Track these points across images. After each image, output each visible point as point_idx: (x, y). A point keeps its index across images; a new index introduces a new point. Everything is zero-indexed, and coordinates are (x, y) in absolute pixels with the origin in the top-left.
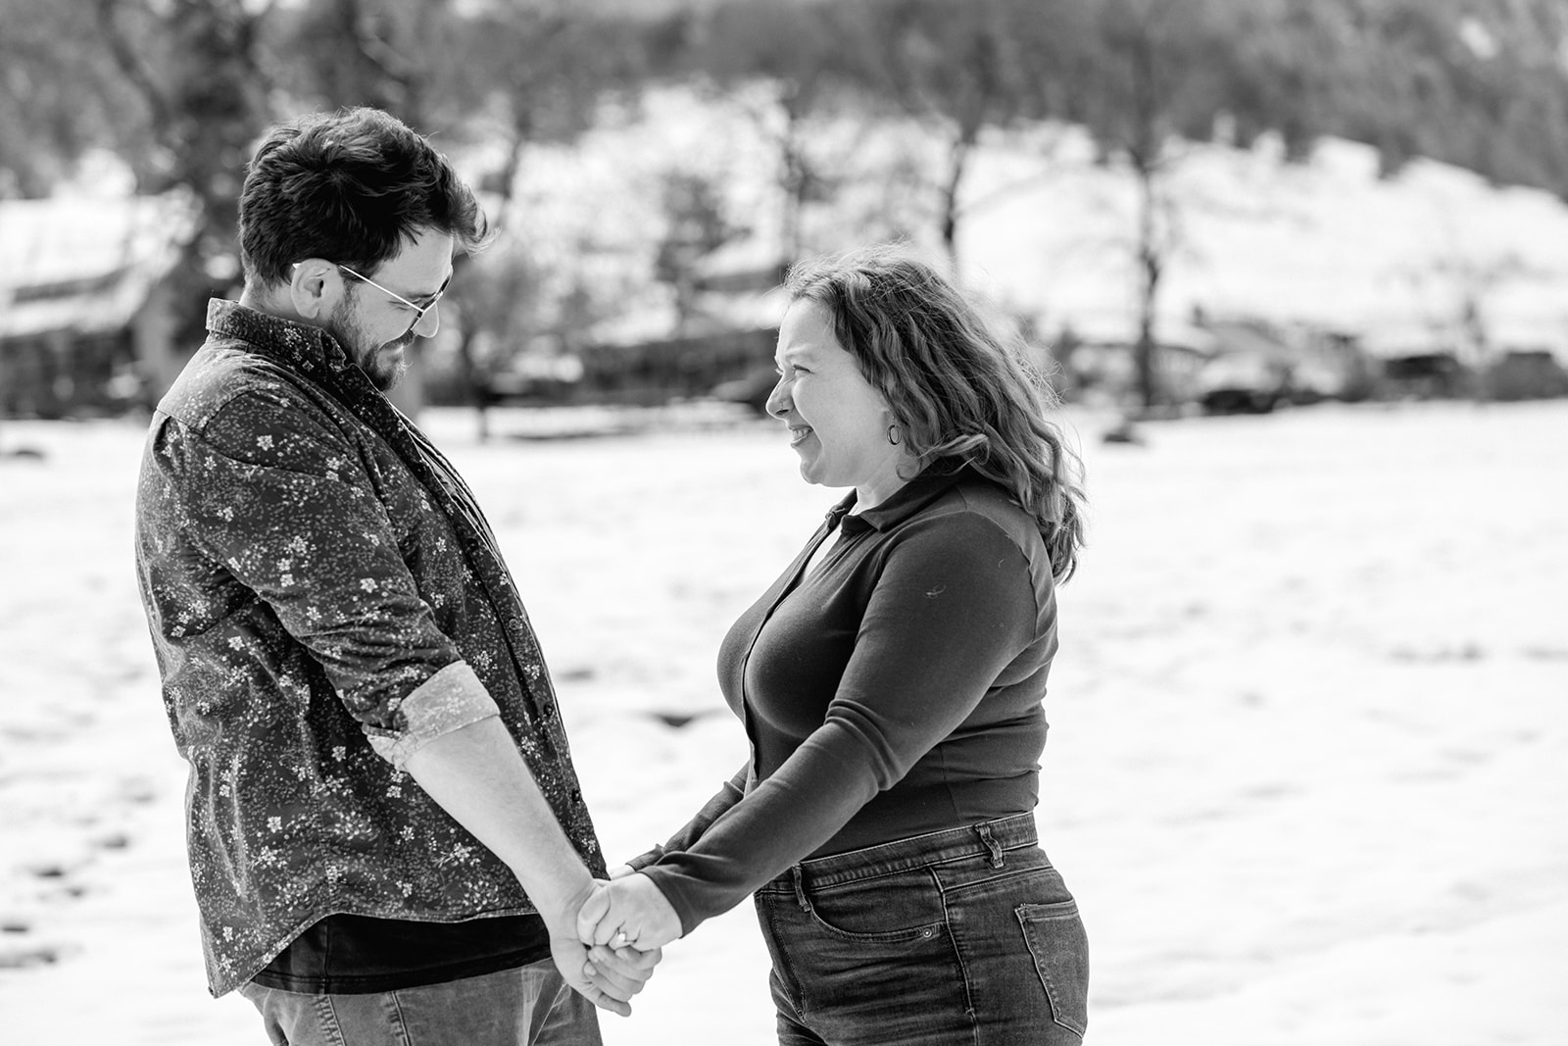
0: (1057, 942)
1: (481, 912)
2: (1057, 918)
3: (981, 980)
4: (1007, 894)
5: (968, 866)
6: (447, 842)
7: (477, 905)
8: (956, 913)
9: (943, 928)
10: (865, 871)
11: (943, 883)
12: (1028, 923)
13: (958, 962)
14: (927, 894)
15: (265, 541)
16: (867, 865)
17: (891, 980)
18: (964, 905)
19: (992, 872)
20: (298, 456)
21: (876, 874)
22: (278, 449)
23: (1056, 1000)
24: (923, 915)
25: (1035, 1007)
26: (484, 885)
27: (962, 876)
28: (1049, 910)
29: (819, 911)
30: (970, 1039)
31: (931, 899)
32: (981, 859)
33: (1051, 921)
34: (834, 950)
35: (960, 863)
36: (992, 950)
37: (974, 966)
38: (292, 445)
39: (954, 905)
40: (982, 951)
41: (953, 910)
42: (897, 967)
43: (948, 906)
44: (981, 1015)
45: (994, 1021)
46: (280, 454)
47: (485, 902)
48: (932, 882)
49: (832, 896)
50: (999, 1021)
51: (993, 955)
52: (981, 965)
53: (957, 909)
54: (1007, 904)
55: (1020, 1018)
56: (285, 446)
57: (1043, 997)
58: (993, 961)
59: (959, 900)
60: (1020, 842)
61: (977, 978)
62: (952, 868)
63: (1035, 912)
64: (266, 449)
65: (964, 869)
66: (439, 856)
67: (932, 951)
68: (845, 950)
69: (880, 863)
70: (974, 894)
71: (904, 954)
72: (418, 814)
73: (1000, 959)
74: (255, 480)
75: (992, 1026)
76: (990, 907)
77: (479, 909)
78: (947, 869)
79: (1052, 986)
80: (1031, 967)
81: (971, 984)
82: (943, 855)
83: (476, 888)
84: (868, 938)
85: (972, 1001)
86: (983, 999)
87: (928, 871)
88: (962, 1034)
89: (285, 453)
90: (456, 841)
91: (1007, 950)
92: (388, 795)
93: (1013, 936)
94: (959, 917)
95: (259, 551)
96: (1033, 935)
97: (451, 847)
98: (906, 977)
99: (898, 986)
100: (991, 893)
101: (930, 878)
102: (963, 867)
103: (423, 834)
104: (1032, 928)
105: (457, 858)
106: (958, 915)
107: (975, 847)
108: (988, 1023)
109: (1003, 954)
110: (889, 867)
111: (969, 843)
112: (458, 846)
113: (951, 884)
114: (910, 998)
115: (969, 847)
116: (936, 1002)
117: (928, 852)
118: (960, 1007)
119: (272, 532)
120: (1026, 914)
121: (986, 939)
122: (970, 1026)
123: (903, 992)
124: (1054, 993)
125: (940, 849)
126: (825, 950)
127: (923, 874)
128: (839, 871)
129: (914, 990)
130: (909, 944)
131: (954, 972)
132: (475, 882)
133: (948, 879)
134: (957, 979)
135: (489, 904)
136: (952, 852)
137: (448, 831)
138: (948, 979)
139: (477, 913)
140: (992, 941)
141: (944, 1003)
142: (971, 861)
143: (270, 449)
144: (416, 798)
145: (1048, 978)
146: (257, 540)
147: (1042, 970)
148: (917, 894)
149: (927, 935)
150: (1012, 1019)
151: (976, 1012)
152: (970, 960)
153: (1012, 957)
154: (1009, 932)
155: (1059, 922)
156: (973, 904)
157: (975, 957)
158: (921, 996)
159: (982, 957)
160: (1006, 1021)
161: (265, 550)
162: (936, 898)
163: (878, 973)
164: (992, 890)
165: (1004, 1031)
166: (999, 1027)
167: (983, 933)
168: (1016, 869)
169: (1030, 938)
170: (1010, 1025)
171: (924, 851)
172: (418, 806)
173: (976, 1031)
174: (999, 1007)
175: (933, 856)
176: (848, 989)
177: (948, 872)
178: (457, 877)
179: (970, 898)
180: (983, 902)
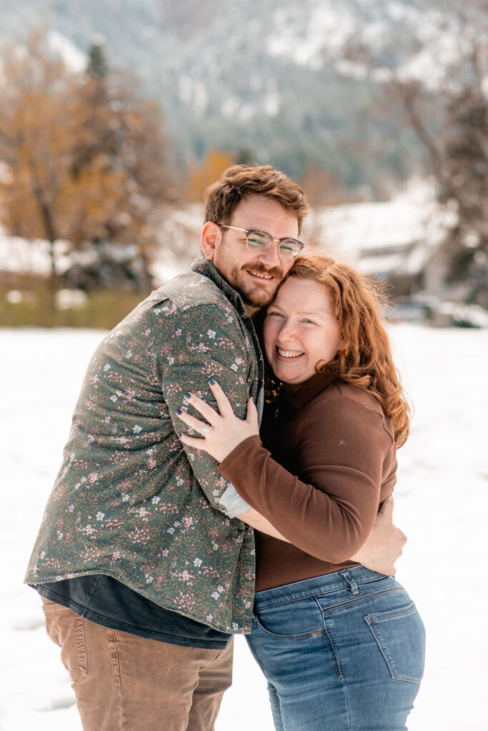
0: (394, 632)
1: (180, 610)
2: (394, 618)
3: (347, 659)
4: (360, 609)
5: (337, 594)
6: (181, 567)
7: (180, 606)
8: (330, 623)
9: (324, 632)
10: (281, 599)
11: (323, 606)
12: (373, 624)
13: (332, 650)
14: (314, 612)
15: (184, 385)
16: (282, 596)
17: (299, 662)
18: (335, 617)
19: (351, 597)
20: (223, 349)
21: (287, 601)
22: (216, 341)
23: (393, 666)
24: (312, 625)
25: (379, 671)
26: (188, 598)
27: (333, 601)
28: (388, 614)
29: (261, 622)
30: (342, 693)
31: (316, 615)
32: (344, 591)
33: (389, 621)
34: (269, 643)
35: (332, 594)
36: (352, 642)
37: (341, 651)
38: (223, 343)
39: (329, 618)
40: (346, 643)
41: (328, 621)
42: (302, 654)
43: (326, 619)
44: (347, 679)
45: (355, 682)
46: (216, 344)
47: (184, 606)
48: (317, 605)
49: (267, 614)
50: (358, 682)
51: (352, 645)
52: (346, 650)
53: (330, 620)
54: (360, 615)
55: (370, 679)
56: (220, 341)
57: (384, 666)
58: (353, 648)
59: (332, 615)
60: (370, 578)
61: (344, 659)
62: (328, 597)
63: (378, 617)
64: (210, 337)
65: (335, 597)
66: (174, 571)
67: (319, 644)
68: (275, 644)
69: (289, 594)
70: (340, 611)
71: (304, 646)
72: (175, 546)
73: (357, 646)
74: (193, 353)
75: (354, 685)
76: (350, 617)
77: (179, 608)
78: (324, 597)
79: (391, 658)
80: (376, 649)
81: (341, 662)
82: (322, 589)
83: (184, 597)
84: (285, 637)
85: (342, 671)
86: (347, 670)
87: (314, 598)
88: (338, 690)
89: (218, 345)
90: (186, 569)
91: (361, 641)
92: (168, 531)
93: (365, 633)
94: (332, 625)
95: (177, 388)
96: (377, 630)
97: (182, 570)
98: (306, 660)
99: (302, 665)
100: (350, 610)
101: (315, 603)
102: (334, 595)
103: (172, 557)
104: (376, 626)
105: (182, 577)
106: (331, 624)
107: (341, 584)
108: (351, 683)
109: (359, 644)
110: (294, 597)
111: (337, 582)
112: (185, 572)
113: (326, 606)
114: (308, 672)
115: (337, 584)
116: (322, 674)
117: (314, 588)
118: (335, 675)
119: (189, 383)
120: (371, 619)
121: (349, 635)
122: (341, 686)
123: (305, 669)
124: (392, 662)
125: (321, 586)
126: (266, 644)
127: (312, 600)
128: (269, 600)
129: (310, 667)
130: (306, 640)
131: (330, 655)
132: (184, 594)
133: (325, 604)
134: (333, 660)
135: (186, 608)
136: (327, 588)
137: (185, 562)
138: (328, 660)
139: (177, 609)
140: (352, 637)
141: (327, 674)
142: (339, 592)
143: (212, 338)
144: (179, 538)
145: (388, 654)
146: (180, 383)
147: (384, 649)
148: (308, 612)
149: (315, 636)
150: (365, 680)
151: (344, 677)
152: (339, 648)
153: (364, 645)
154: (362, 630)
155: (395, 620)
156: (340, 616)
157: (342, 647)
158: (314, 671)
159: (346, 646)
160: (361, 682)
161: (181, 390)
162: (319, 614)
163: (293, 657)
164: (350, 607)
165: (361, 687)
166: (357, 685)
167: (346, 633)
168: (366, 594)
169: (375, 632)
170: (364, 684)
171: (312, 588)
172: (177, 542)
173: (345, 689)
174: (357, 674)
175: (316, 591)
176: (280, 666)
177: (325, 599)
178: (177, 587)
179: (338, 613)
180: (345, 615)
